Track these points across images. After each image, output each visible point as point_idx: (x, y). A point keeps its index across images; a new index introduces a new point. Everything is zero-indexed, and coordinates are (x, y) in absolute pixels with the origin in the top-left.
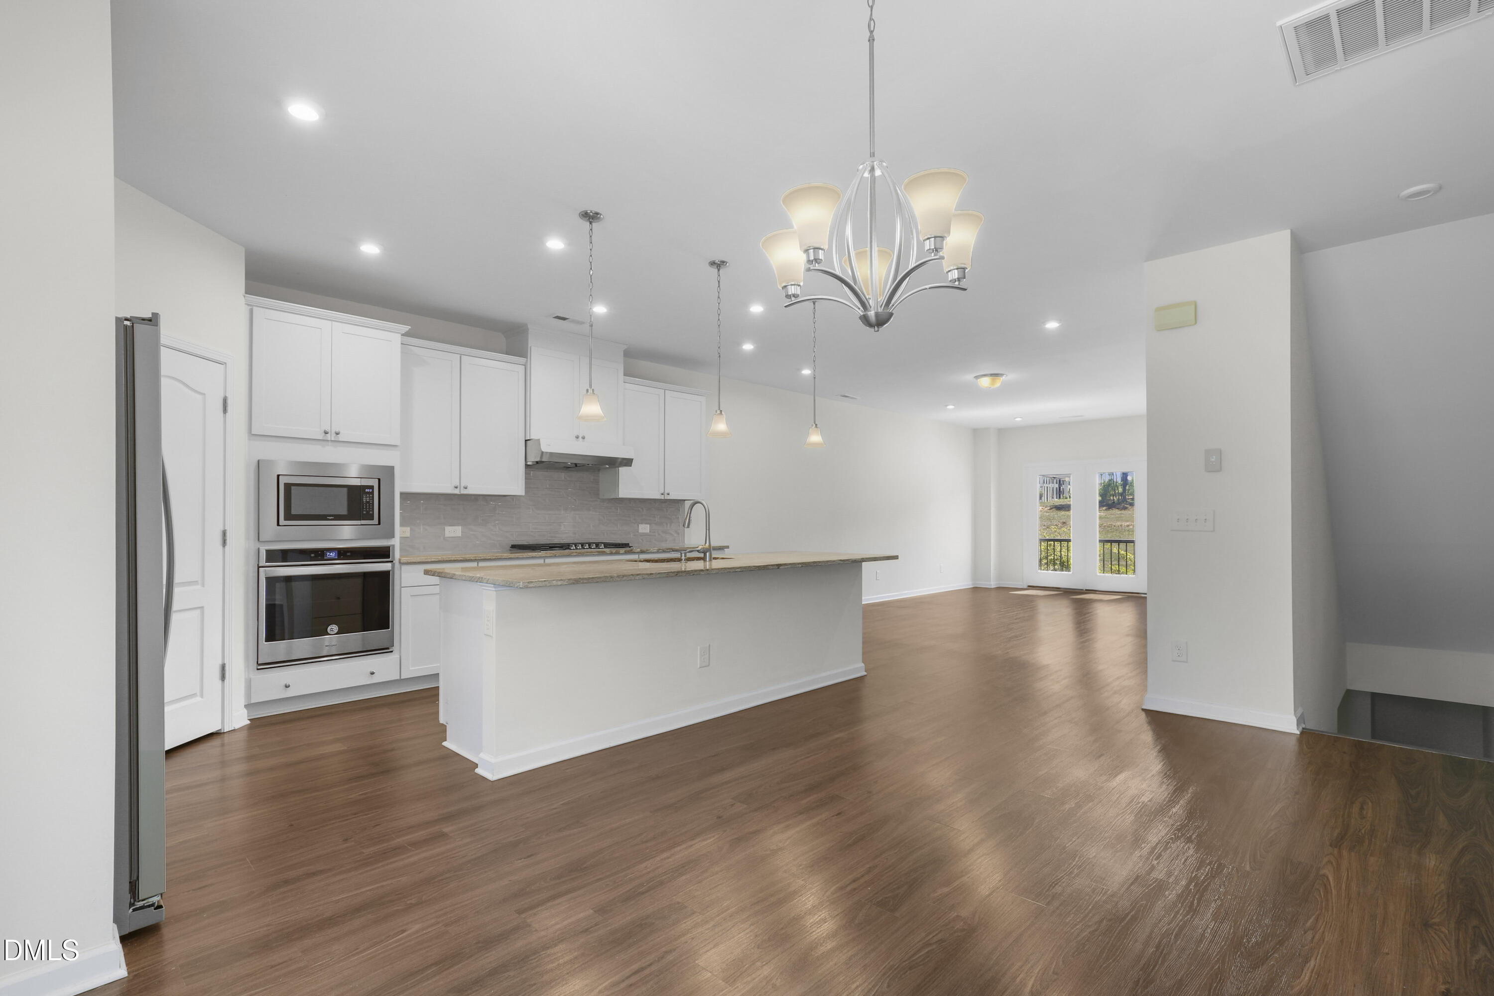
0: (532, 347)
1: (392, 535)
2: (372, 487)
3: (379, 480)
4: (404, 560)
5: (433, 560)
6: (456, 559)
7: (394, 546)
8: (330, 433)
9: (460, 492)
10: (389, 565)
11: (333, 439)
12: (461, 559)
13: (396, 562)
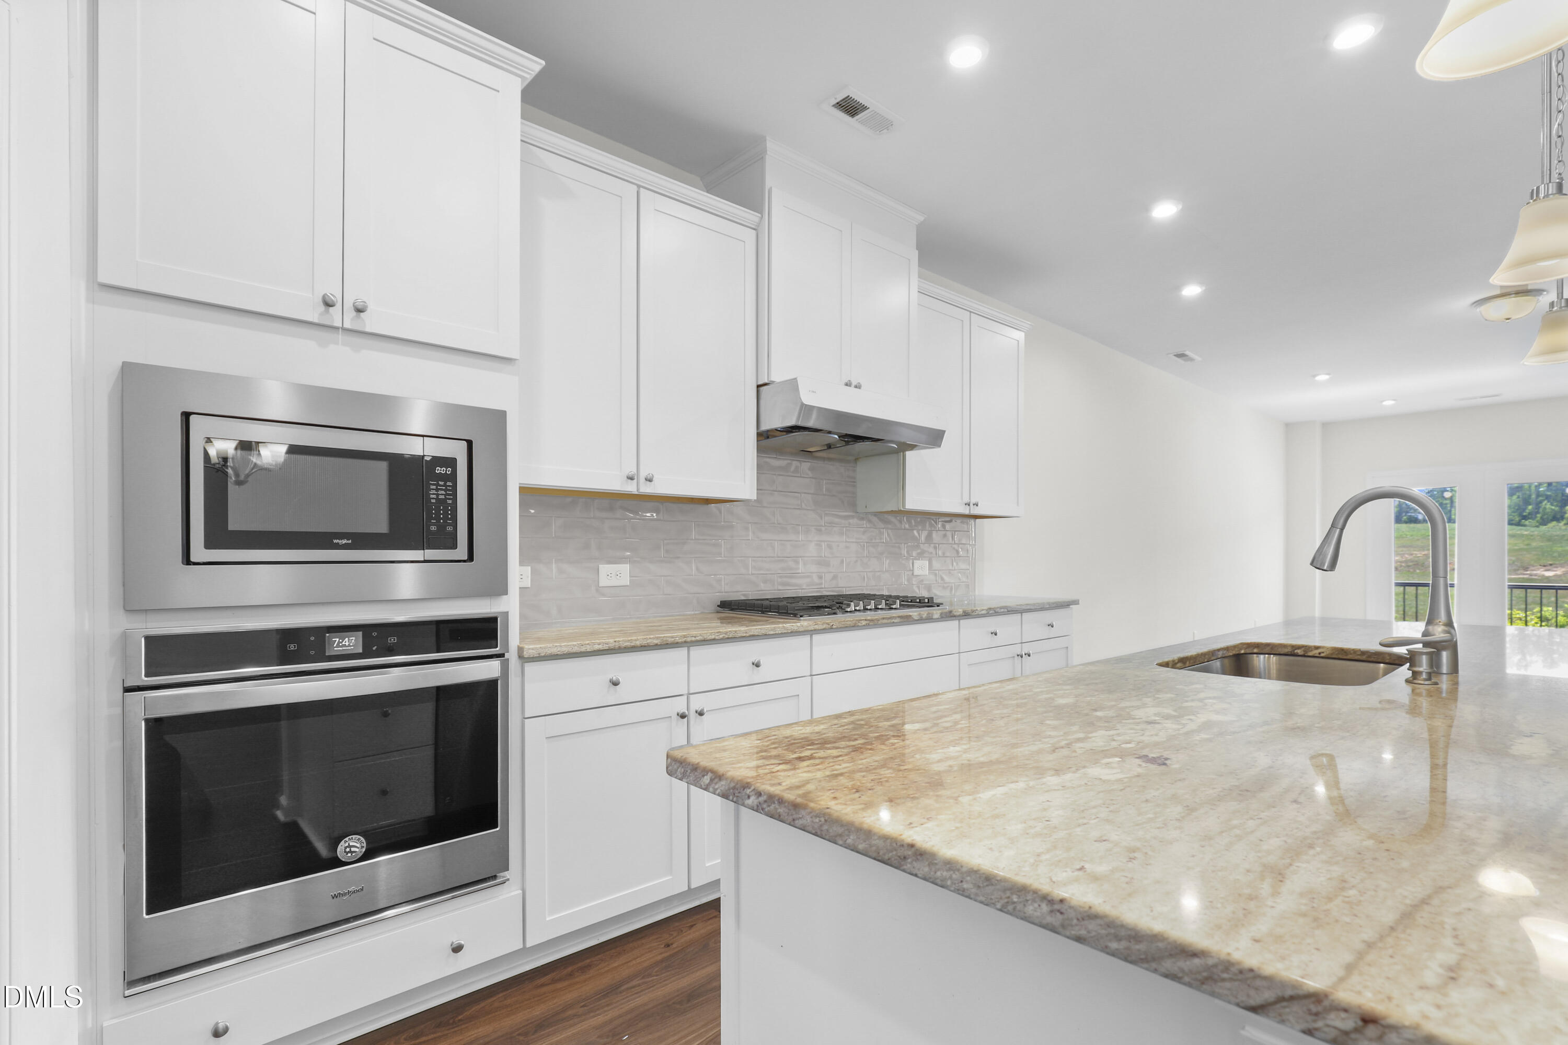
0: (773, 189)
1: (500, 588)
2: (451, 462)
3: (470, 443)
4: (531, 649)
5: (597, 647)
6: (644, 643)
7: (506, 614)
8: (339, 305)
9: (638, 490)
10: (495, 664)
11: (347, 325)
12: (656, 642)
13: (512, 655)
